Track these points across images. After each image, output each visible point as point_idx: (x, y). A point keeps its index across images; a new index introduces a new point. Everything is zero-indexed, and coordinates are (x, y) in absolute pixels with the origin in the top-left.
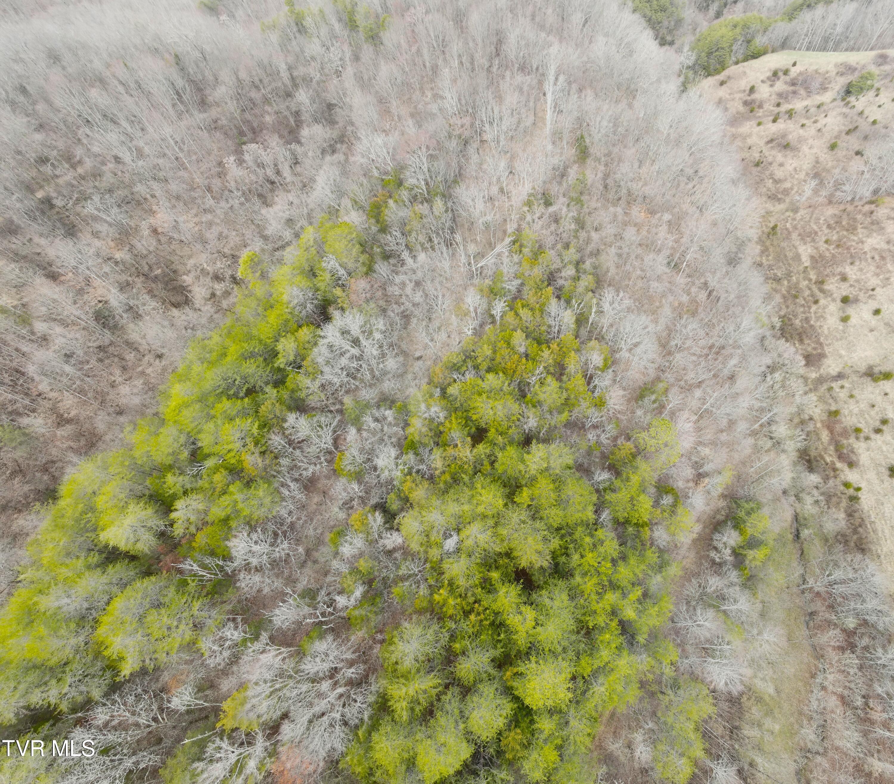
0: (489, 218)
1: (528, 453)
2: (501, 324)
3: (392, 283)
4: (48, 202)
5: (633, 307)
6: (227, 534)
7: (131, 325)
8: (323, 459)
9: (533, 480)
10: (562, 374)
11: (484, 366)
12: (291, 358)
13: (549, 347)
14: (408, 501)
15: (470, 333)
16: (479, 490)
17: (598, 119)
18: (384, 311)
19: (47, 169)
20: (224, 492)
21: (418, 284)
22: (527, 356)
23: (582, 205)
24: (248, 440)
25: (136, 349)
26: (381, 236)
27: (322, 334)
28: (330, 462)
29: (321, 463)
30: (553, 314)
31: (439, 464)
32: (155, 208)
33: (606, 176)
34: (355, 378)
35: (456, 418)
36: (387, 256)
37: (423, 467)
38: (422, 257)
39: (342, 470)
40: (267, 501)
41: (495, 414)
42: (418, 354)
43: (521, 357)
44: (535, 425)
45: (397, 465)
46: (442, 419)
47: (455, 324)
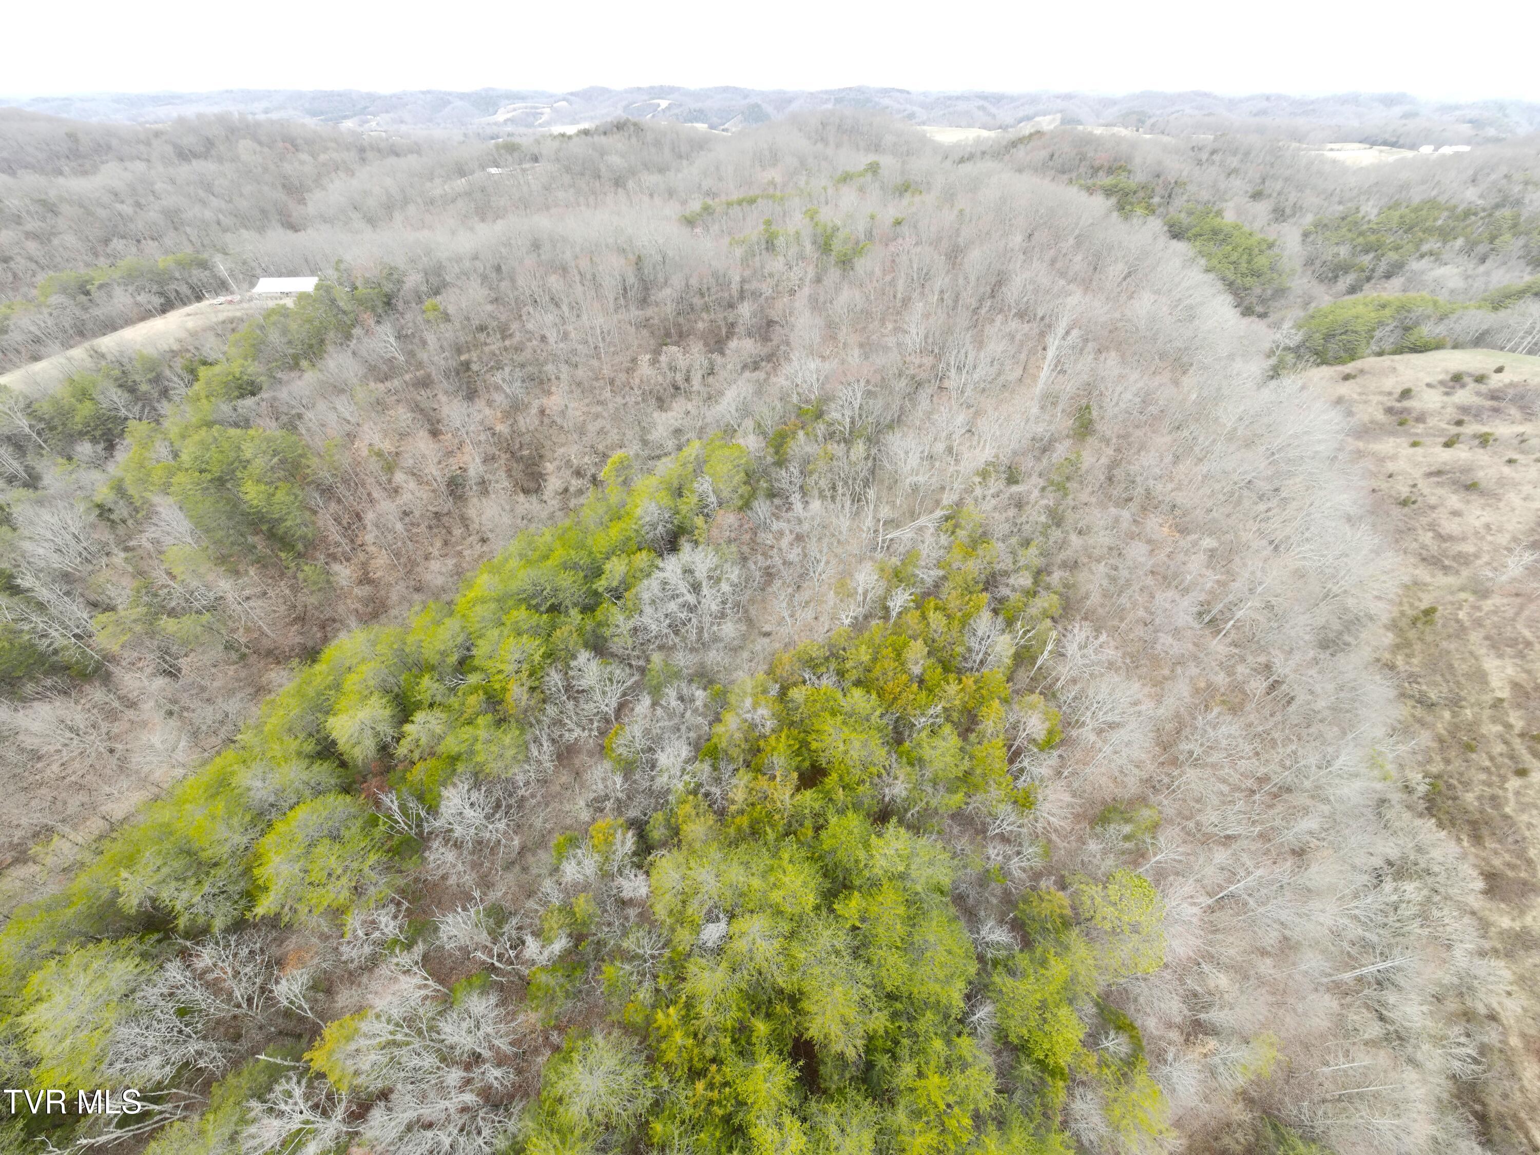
0: (921, 479)
1: (880, 835)
2: (895, 624)
3: (767, 527)
4: (466, 365)
5: (1119, 664)
6: (448, 778)
7: (475, 500)
8: (596, 724)
9: (874, 885)
10: (969, 730)
11: (853, 675)
12: (615, 584)
13: (960, 681)
14: (677, 834)
15: (847, 622)
16: (785, 863)
17: (1119, 389)
18: (745, 559)
19: (482, 337)
20: (470, 722)
21: (799, 538)
22: (921, 682)
23: (1066, 495)
24: (525, 666)
25: (467, 526)
26: (773, 470)
27: (661, 565)
28: (602, 733)
29: (591, 730)
30: (980, 633)
31: (739, 796)
32: (554, 389)
33: (1114, 464)
34: (676, 633)
35: (788, 737)
36: (772, 495)
37: (716, 791)
38: (816, 505)
39: (612, 750)
40: (510, 753)
41: (846, 752)
42: (767, 628)
43: (911, 680)
44: (904, 794)
45: (683, 770)
46: (767, 730)
47: (831, 603)
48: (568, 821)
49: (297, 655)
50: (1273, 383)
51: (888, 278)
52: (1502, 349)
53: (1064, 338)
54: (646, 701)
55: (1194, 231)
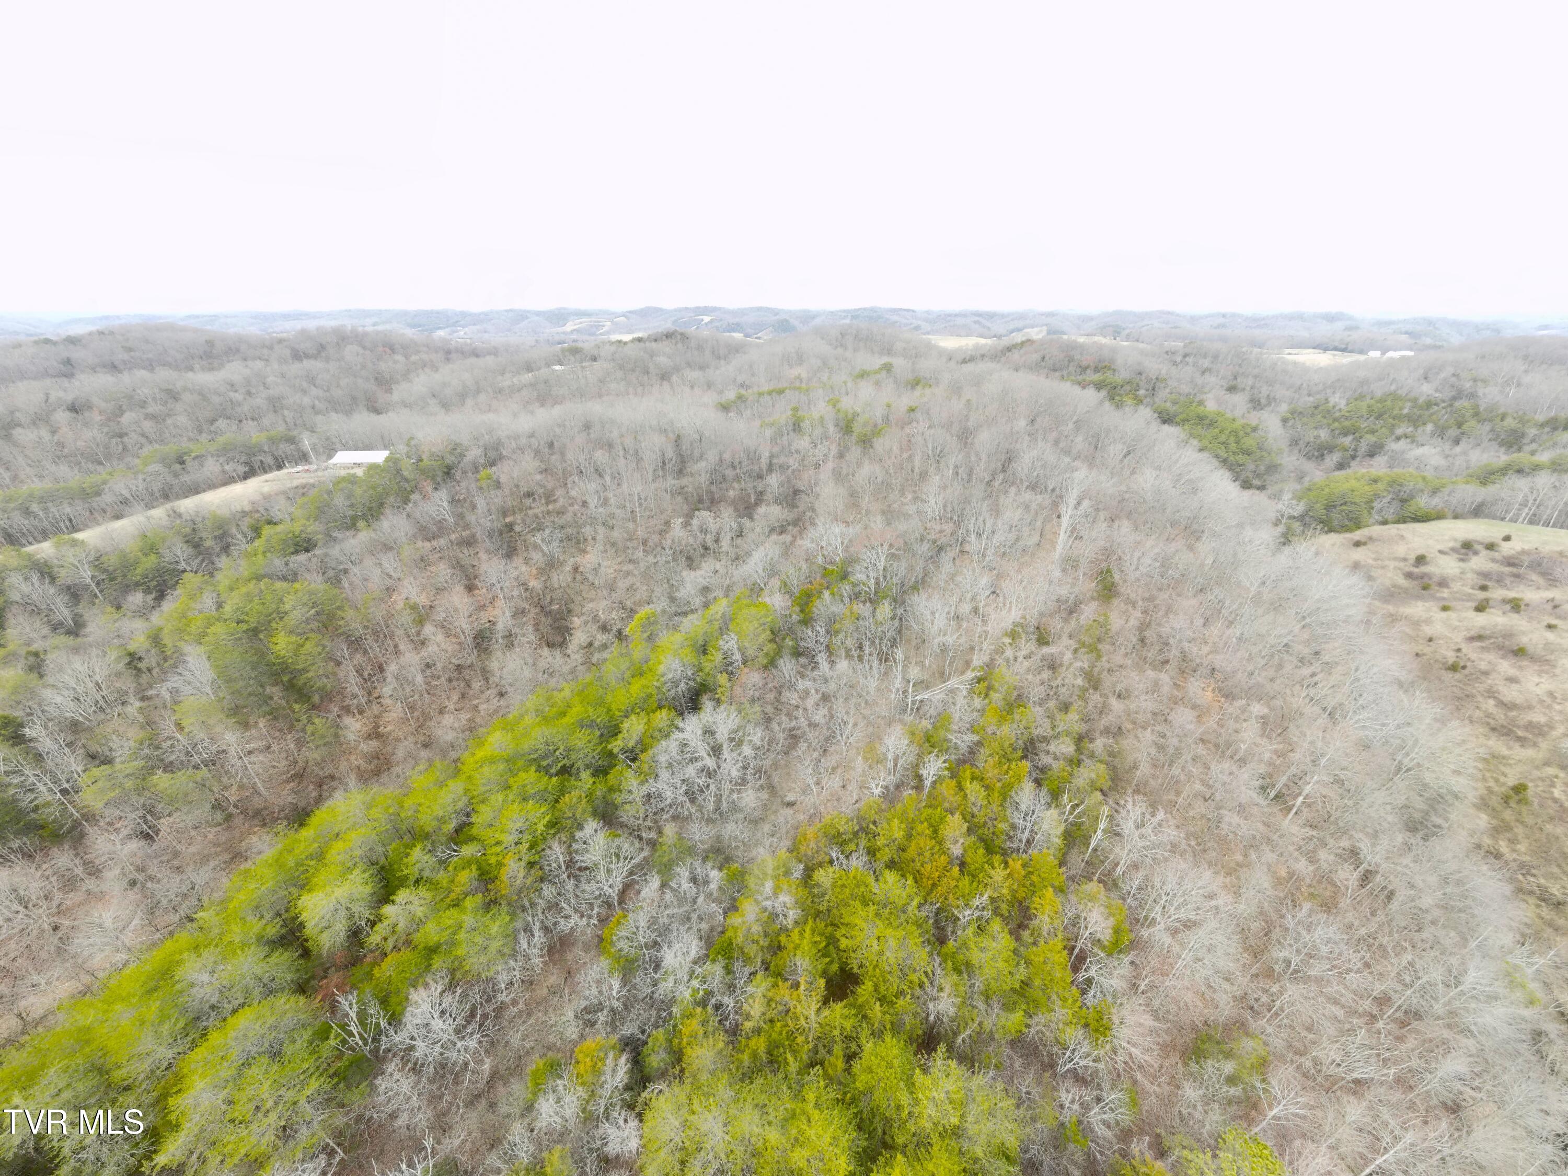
0: (949, 639)
1: (925, 1070)
2: (930, 794)
3: (792, 687)
5: (1183, 846)
6: (421, 975)
7: (499, 653)
8: (596, 910)
9: (922, 1143)
10: (1021, 926)
11: (885, 855)
12: (631, 744)
13: (1006, 864)
14: (679, 1060)
15: (877, 791)
16: (810, 1107)
17: (1137, 554)
18: (768, 720)
20: (456, 904)
21: (825, 698)
22: (962, 865)
23: (1099, 657)
24: (527, 837)
25: (487, 680)
26: (799, 629)
27: (681, 725)
28: (603, 921)
29: (590, 917)
30: (1023, 807)
31: (756, 1008)
32: (589, 548)
33: (1143, 627)
34: (693, 801)
35: (813, 931)
36: (797, 653)
37: (728, 1001)
38: (843, 665)
39: (612, 943)
40: (495, 945)
41: (881, 953)
42: (790, 797)
43: (951, 862)
44: (952, 1011)
45: (692, 974)
46: (789, 922)
47: (860, 770)
48: (552, 1039)
49: (287, 818)
50: (1287, 550)
51: (905, 455)
52: (1503, 519)
53: (1076, 508)
54: (655, 882)
55: (1181, 417)
